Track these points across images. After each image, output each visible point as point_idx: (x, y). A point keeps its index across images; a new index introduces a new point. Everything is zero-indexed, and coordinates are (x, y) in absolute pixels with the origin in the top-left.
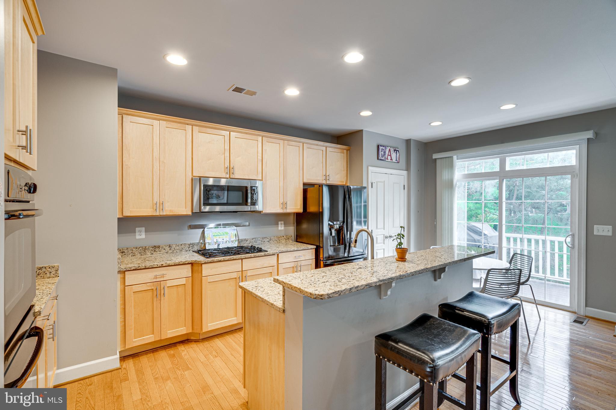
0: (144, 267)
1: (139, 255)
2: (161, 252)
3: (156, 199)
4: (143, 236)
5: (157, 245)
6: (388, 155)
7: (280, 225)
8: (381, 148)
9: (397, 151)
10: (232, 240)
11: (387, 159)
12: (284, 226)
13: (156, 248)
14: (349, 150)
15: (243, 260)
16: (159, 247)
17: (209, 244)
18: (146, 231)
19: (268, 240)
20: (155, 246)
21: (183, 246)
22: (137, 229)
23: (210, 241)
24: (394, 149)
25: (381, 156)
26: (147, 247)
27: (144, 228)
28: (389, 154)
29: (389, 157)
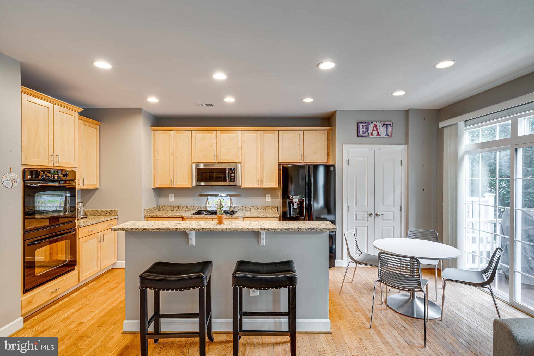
0: (156, 216)
1: (170, 210)
2: (182, 210)
3: (172, 178)
4: (173, 199)
5: (180, 205)
6: (373, 130)
7: (267, 197)
8: (361, 125)
9: (387, 125)
10: (226, 206)
11: (372, 134)
12: (271, 198)
13: (179, 207)
14: (332, 130)
15: (213, 219)
16: (181, 207)
17: (210, 207)
18: (175, 197)
19: (255, 208)
20: (178, 206)
21: (194, 207)
22: (170, 195)
23: (211, 206)
24: (383, 123)
25: (361, 133)
26: (174, 206)
27: (173, 195)
28: (375, 129)
29: (375, 133)
